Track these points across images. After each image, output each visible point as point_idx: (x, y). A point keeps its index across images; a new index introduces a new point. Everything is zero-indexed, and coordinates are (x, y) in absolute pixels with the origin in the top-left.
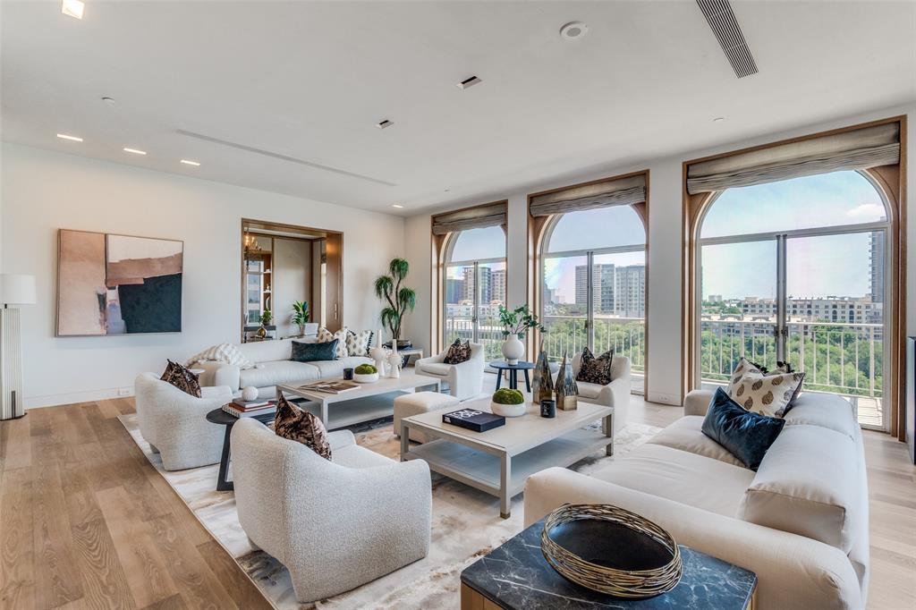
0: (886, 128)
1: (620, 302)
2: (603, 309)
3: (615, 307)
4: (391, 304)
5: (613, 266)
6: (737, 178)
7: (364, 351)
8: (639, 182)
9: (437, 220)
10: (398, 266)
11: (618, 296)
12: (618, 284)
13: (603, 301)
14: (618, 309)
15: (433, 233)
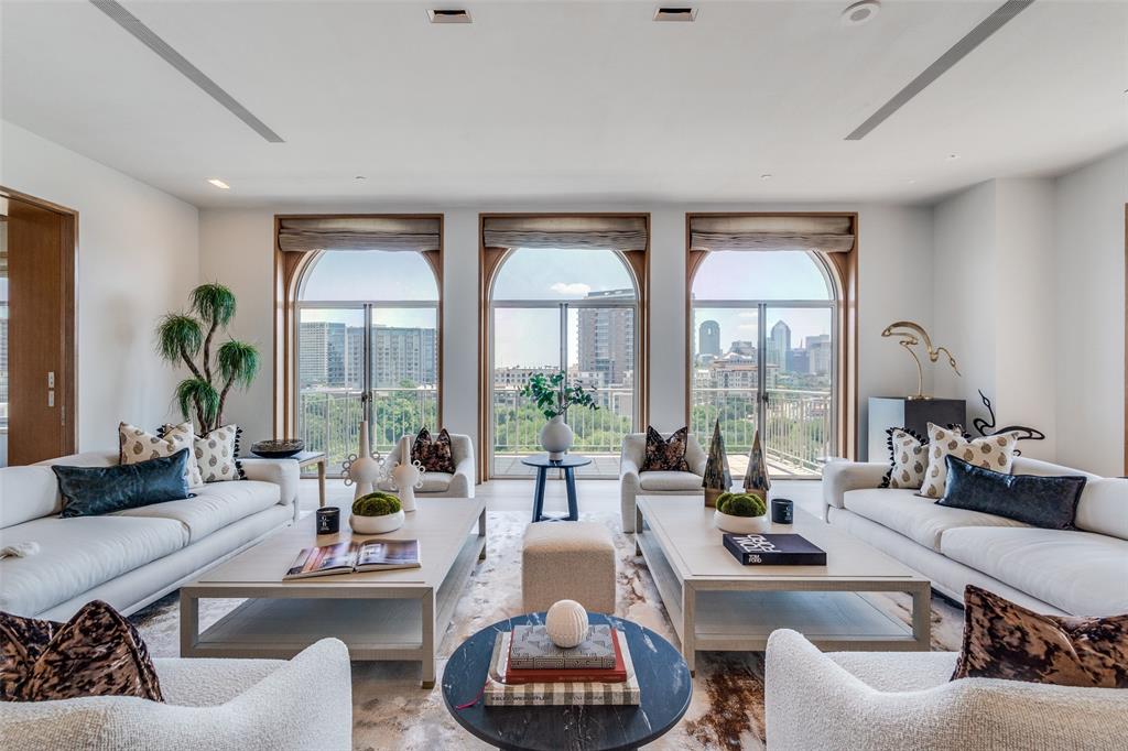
0: (839, 220)
1: (353, 372)
2: (330, 381)
3: (346, 377)
4: (195, 370)
5: (343, 325)
6: (737, 240)
7: (233, 470)
8: (637, 225)
9: (285, 224)
10: (213, 298)
11: (349, 364)
12: (350, 348)
13: (330, 370)
14: (350, 380)
15: (278, 245)
